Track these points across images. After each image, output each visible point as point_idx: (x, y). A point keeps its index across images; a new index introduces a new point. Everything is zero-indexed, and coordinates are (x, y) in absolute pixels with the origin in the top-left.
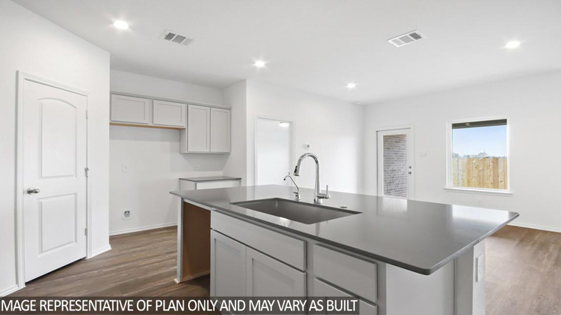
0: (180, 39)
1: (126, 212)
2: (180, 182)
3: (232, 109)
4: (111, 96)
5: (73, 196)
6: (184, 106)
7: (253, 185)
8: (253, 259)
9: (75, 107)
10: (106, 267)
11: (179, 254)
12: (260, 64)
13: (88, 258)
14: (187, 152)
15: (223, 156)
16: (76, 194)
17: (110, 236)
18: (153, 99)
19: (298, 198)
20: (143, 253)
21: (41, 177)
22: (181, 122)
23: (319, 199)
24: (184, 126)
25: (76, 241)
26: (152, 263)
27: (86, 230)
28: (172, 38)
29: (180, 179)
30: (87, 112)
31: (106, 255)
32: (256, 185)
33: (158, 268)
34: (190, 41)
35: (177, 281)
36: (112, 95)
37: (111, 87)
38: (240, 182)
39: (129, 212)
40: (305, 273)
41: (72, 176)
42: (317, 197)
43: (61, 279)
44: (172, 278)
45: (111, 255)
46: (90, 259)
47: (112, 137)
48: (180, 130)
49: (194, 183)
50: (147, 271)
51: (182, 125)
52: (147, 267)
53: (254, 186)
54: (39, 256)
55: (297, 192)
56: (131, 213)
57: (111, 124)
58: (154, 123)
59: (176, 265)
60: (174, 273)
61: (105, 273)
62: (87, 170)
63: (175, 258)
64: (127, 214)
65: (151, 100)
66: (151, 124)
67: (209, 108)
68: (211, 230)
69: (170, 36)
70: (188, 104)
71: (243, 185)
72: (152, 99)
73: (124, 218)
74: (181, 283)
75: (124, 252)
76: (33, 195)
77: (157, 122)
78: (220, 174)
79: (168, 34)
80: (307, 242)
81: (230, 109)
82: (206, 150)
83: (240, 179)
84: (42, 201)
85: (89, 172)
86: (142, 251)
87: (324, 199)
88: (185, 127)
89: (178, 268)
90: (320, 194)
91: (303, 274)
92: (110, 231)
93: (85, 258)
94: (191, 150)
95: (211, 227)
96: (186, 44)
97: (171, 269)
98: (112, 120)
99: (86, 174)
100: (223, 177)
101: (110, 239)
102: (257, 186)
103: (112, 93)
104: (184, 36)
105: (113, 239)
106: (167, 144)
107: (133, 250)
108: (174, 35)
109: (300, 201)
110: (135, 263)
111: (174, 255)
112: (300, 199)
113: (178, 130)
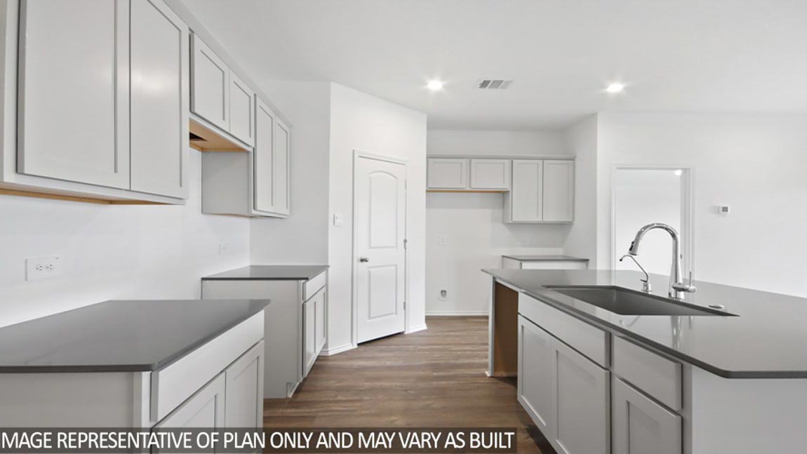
0: (497, 84)
1: (442, 291)
2: (502, 260)
3: (576, 160)
4: (427, 162)
5: (394, 267)
6: (507, 162)
7: (608, 269)
8: (557, 352)
9: (395, 177)
10: (420, 345)
11: (490, 347)
12: (615, 88)
13: (406, 333)
14: (511, 222)
15: (563, 227)
16: (396, 266)
17: (426, 317)
18: (470, 158)
19: (647, 288)
20: (457, 339)
21: (370, 247)
22: (504, 183)
23: (678, 292)
24: (507, 187)
25: (396, 314)
26: (466, 351)
27: (405, 303)
28: (486, 85)
29: (503, 256)
30: (406, 181)
31: (422, 334)
32: (613, 269)
33: (469, 357)
34: (508, 83)
35: (488, 374)
36: (430, 159)
37: (427, 152)
38: (587, 265)
39: (445, 292)
40: (608, 372)
41: (393, 247)
42: (674, 288)
43: (384, 347)
44: (484, 369)
45: (427, 334)
46: (407, 335)
47: (429, 205)
48: (504, 194)
49: (519, 262)
50: (458, 357)
51: (506, 186)
52: (459, 353)
53: (610, 271)
54: (369, 321)
55: (646, 280)
56: (447, 293)
57: (427, 191)
58: (472, 187)
59: (487, 357)
60: (486, 366)
61: (420, 350)
62: (405, 241)
63: (487, 350)
64: (444, 293)
65: (468, 160)
66: (468, 189)
67: (541, 161)
68: (519, 316)
69: (485, 84)
70: (512, 159)
71: (591, 267)
72: (468, 158)
73: (441, 298)
74: (491, 377)
75: (438, 334)
76: (365, 263)
77: (475, 186)
78: (559, 252)
79: (482, 82)
80: (610, 334)
81: (573, 159)
82: (539, 219)
83: (588, 260)
84: (371, 270)
85: (407, 244)
86: (457, 336)
87: (686, 293)
88: (509, 189)
89: (489, 361)
90: (680, 284)
91: (604, 371)
92: (426, 310)
93: (403, 332)
94: (515, 219)
95: (519, 311)
96: (505, 87)
97: (484, 361)
98: (430, 186)
99: (405, 246)
100: (564, 256)
101: (426, 319)
102: (615, 271)
103: (428, 157)
104: (501, 79)
105: (429, 319)
106: (488, 212)
107: (447, 334)
108: (489, 82)
109: (650, 293)
110: (448, 346)
111: (486, 347)
112: (650, 289)
113: (501, 194)
